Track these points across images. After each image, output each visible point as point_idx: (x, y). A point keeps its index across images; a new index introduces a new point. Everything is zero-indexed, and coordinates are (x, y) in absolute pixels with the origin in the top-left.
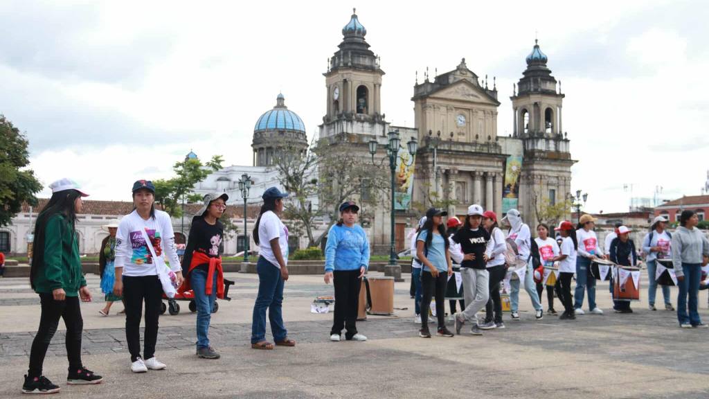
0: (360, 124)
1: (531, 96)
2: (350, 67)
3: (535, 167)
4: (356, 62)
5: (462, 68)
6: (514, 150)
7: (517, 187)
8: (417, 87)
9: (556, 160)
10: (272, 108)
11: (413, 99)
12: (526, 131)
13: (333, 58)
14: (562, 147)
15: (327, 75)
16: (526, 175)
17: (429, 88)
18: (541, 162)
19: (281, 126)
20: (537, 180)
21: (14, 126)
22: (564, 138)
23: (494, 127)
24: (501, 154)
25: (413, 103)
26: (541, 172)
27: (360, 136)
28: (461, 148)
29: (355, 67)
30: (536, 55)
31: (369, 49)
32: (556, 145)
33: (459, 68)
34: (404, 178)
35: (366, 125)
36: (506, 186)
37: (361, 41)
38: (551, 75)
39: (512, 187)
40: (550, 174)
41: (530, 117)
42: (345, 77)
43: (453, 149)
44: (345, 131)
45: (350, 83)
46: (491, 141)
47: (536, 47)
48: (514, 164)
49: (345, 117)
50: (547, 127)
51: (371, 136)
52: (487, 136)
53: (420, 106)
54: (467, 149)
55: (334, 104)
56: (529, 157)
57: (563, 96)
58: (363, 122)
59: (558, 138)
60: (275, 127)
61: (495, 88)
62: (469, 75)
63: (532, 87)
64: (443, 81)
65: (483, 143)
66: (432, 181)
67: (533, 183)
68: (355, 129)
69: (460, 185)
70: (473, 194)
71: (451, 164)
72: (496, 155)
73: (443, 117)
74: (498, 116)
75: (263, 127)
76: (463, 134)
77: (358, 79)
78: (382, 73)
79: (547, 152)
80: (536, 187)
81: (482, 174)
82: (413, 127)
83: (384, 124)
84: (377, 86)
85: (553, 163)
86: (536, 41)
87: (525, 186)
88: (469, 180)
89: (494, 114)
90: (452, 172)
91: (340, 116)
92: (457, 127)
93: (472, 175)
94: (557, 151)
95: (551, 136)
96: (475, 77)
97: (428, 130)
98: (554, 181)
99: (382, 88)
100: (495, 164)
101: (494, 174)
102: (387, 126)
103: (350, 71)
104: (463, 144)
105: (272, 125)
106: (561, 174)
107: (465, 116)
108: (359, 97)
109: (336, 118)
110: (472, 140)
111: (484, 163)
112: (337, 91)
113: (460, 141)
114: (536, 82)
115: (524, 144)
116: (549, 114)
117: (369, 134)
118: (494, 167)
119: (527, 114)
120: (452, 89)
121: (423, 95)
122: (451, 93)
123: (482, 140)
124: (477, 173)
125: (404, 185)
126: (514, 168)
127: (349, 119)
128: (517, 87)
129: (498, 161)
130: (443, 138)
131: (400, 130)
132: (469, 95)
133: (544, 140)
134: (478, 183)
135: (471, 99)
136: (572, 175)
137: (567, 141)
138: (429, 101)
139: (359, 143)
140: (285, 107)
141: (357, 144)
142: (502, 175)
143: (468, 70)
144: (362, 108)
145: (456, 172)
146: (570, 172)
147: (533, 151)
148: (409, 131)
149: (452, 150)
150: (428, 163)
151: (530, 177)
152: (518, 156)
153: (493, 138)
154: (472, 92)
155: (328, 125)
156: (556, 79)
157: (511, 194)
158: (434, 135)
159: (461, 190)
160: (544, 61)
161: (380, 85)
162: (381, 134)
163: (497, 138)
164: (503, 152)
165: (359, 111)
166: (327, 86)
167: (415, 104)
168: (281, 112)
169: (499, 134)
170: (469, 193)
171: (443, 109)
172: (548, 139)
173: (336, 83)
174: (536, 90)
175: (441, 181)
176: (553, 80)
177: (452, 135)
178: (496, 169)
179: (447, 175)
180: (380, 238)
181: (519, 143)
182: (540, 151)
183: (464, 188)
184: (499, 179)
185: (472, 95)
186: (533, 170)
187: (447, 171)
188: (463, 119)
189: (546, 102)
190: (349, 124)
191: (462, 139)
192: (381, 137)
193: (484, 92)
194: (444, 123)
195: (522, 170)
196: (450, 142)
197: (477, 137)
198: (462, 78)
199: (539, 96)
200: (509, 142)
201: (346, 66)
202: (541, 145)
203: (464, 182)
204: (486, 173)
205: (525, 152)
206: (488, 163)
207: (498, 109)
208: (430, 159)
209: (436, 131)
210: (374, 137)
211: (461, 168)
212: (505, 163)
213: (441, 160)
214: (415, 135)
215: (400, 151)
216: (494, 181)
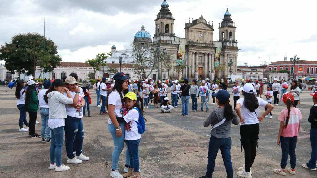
0: (166, 37)
1: (225, 28)
2: (163, 18)
3: (226, 51)
4: (165, 16)
5: (201, 18)
6: (219, 46)
7: (219, 58)
8: (186, 24)
9: (232, 49)
10: (140, 30)
11: (185, 28)
12: (223, 39)
13: (158, 15)
14: (235, 45)
15: (156, 20)
16: (223, 54)
17: (190, 25)
18: (228, 50)
19: (143, 36)
20: (226, 56)
21: (53, 42)
22: (236, 42)
23: (212, 37)
24: (214, 47)
25: (185, 30)
26: (228, 53)
27: (166, 41)
28: (200, 45)
29: (165, 18)
30: (227, 14)
31: (170, 12)
32: (233, 44)
33: (200, 18)
34: (181, 55)
35: (168, 37)
36: (216, 58)
37: (167, 9)
38: (232, 20)
39: (218, 58)
40: (231, 54)
41: (224, 34)
42: (162, 21)
43: (198, 45)
44: (161, 39)
45: (163, 23)
46: (211, 43)
47: (227, 11)
48: (219, 50)
50: (230, 38)
51: (170, 41)
52: (209, 41)
53: (187, 31)
54: (203, 45)
55: (158, 30)
56: (224, 48)
57: (236, 28)
58: (167, 36)
59: (234, 42)
60: (141, 37)
61: (212, 25)
62: (204, 20)
63: (225, 24)
64: (195, 22)
65: (208, 43)
66: (190, 56)
67: (225, 57)
68: (165, 38)
69: (200, 57)
70: (204, 60)
71: (197, 50)
72: (212, 47)
73: (194, 34)
74: (213, 34)
75: (137, 37)
76: (201, 40)
77: (166, 22)
78: (174, 20)
79: (230, 46)
80: (226, 58)
81: (207, 53)
82: (185, 38)
83: (174, 37)
84: (172, 24)
85: (232, 50)
86: (227, 9)
87: (222, 58)
88: (203, 56)
89: (212, 34)
90: (197, 53)
91: (160, 34)
92: (200, 38)
93: (204, 54)
94: (233, 46)
95: (231, 41)
96: (206, 21)
97: (189, 39)
98: (232, 56)
99: (174, 25)
100: (212, 50)
101: (211, 54)
102: (175, 37)
103: (163, 19)
104: (201, 44)
105: (140, 36)
106: (234, 54)
107: (202, 34)
108: (166, 28)
109: (158, 35)
110: (204, 42)
111: (208, 50)
112: (159, 26)
113: (200, 42)
114: (226, 23)
115: (222, 44)
116: (231, 34)
117: (169, 40)
118: (211, 51)
119: (224, 33)
120: (198, 25)
121: (188, 27)
122: (197, 26)
123: (208, 42)
125: (181, 57)
126: (219, 52)
127: (163, 35)
128: (220, 24)
130: (195, 42)
131: (180, 39)
132: (204, 27)
133: (229, 42)
134: (206, 57)
135: (204, 28)
136: (238, 54)
137: (237, 43)
138: (190, 29)
139: (166, 43)
140: (145, 30)
141: (165, 44)
142: (214, 54)
143: (203, 19)
144: (167, 31)
145: (199, 53)
146: (237, 53)
147: (225, 46)
148: (183, 39)
149: (198, 46)
150: (189, 50)
152: (220, 48)
153: (212, 41)
154: (205, 26)
155: (156, 37)
156: (234, 22)
157: (218, 60)
158: (191, 40)
159: (200, 59)
160: (230, 16)
161: (173, 24)
162: (173, 40)
163: (213, 42)
164: (215, 46)
165: (166, 32)
166: (156, 24)
167: (186, 30)
168: (143, 32)
169: (213, 40)
170: (203, 60)
171: (195, 32)
172: (230, 42)
173: (158, 23)
174: (226, 26)
175: (193, 56)
176: (232, 22)
177: (197, 40)
178: (212, 52)
179: (196, 54)
180: (173, 75)
181: (220, 44)
182: (228, 46)
183: (201, 58)
184: (213, 55)
185: (205, 27)
186: (225, 52)
187: (196, 53)
188: (201, 35)
189: (230, 29)
190: (163, 37)
191: (201, 42)
193: (209, 26)
194: (195, 36)
195: (221, 52)
196: (197, 43)
197: (206, 41)
198: (201, 21)
199: (228, 27)
200: (217, 43)
201: (162, 18)
202: (228, 44)
203: (201, 56)
204: (209, 53)
205: (222, 46)
206: (210, 50)
207: (213, 32)
208: (190, 49)
209: (192, 39)
210: (171, 41)
211: (200, 52)
212: (215, 50)
213: (194, 49)
214: (185, 41)
215: (180, 46)
216: (212, 56)
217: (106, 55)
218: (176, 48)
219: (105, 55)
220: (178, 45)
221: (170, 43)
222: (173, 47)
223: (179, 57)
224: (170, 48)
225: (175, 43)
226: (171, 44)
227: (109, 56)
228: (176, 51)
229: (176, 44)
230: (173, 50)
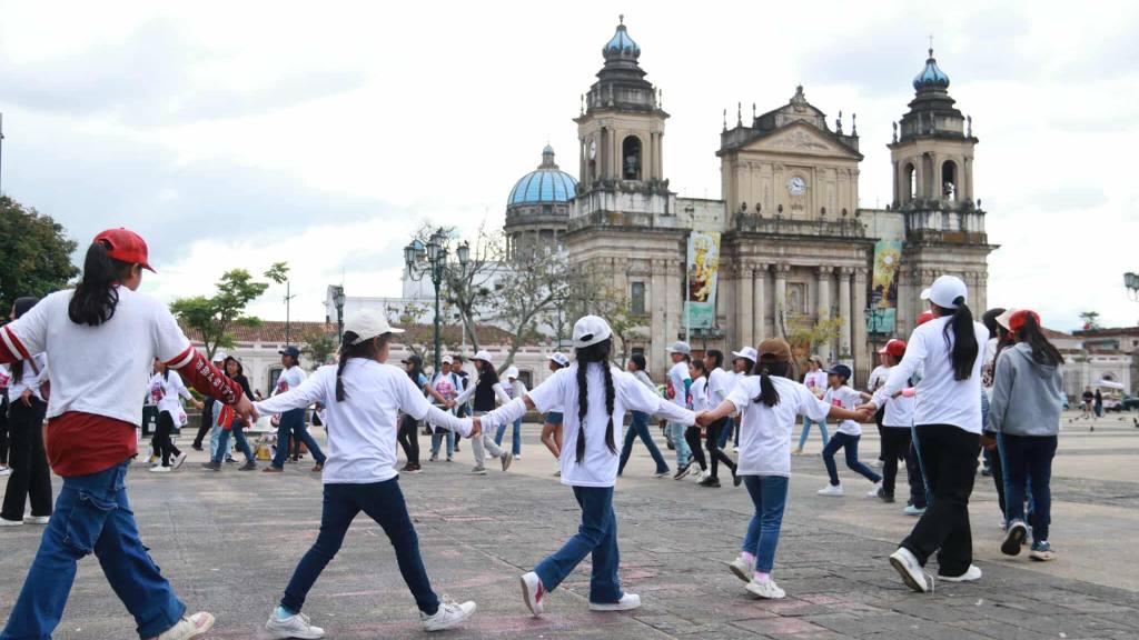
0: (627, 197)
1: (919, 143)
2: (611, 109)
3: (924, 257)
4: (621, 99)
5: (798, 102)
6: (888, 233)
7: (893, 290)
8: (726, 134)
9: (959, 245)
10: (536, 169)
11: (719, 154)
12: (913, 199)
13: (589, 94)
14: (972, 224)
15: (581, 120)
17: (742, 136)
18: (935, 249)
19: (547, 197)
20: (925, 278)
22: (977, 208)
23: (853, 194)
24: (863, 238)
25: (719, 159)
26: (934, 266)
27: (628, 215)
28: (795, 230)
29: (619, 108)
30: (929, 75)
31: (645, 78)
32: (961, 222)
33: (793, 103)
34: (702, 279)
35: (638, 198)
36: (874, 288)
37: (630, 65)
38: (954, 106)
39: (885, 290)
40: (951, 268)
41: (917, 176)
42: (604, 123)
43: (783, 231)
44: (603, 208)
45: (611, 133)
46: (847, 217)
47: (931, 61)
48: (888, 254)
49: (602, 187)
50: (946, 192)
51: (645, 214)
52: (841, 209)
53: (727, 164)
54: (806, 231)
55: (589, 165)
56: (914, 242)
57: (975, 140)
58: (632, 193)
59: (967, 208)
60: (537, 199)
61: (854, 132)
62: (810, 112)
63: (920, 127)
64: (766, 125)
65: (834, 219)
66: (746, 285)
67: (920, 284)
68: (620, 204)
69: (796, 289)
70: (817, 303)
71: (778, 255)
72: (854, 239)
73: (766, 182)
74: (860, 176)
75: (519, 199)
76: (801, 208)
77: (624, 125)
78: (666, 116)
79: (945, 232)
81: (831, 270)
82: (720, 198)
83: (666, 195)
84: (656, 136)
85: (955, 250)
86: (931, 51)
87: (908, 288)
88: (810, 281)
89: (854, 174)
90: (779, 268)
91: (596, 185)
92: (791, 196)
93: (814, 272)
94: (963, 231)
95: (953, 206)
96: (820, 115)
97: (740, 202)
99: (664, 138)
100: (855, 253)
101: (851, 271)
102: (671, 199)
103: (611, 115)
104: (800, 223)
105: (532, 198)
106: (970, 268)
107: (804, 180)
108: (625, 155)
109: (591, 188)
110: (815, 216)
111: (834, 253)
112: (593, 145)
113: (795, 218)
114: (926, 118)
115: (907, 221)
116: (949, 170)
117: (641, 210)
118: (851, 258)
119: (914, 172)
120: (782, 136)
121: (735, 146)
122: (779, 142)
123: (832, 216)
124: (823, 269)
125: (702, 291)
126: (889, 260)
127: (610, 189)
128: (899, 126)
129: (858, 250)
130: (766, 215)
131: (696, 203)
132: (809, 145)
133: (939, 214)
134: (825, 286)
135: (814, 150)
136: (989, 270)
137: (980, 213)
138: (742, 157)
139: (626, 226)
140: (556, 167)
141: (620, 227)
142: (866, 271)
143: (808, 105)
144: (631, 171)
145: (787, 268)
146: (986, 265)
147: (920, 232)
148: (710, 204)
149: (780, 233)
150: (740, 254)
151: (915, 274)
152: (897, 240)
153: (852, 212)
154: (816, 139)
155: (581, 198)
156: (964, 114)
157: (884, 302)
158: (750, 210)
159: (798, 295)
160: (944, 84)
161: (661, 135)
162: (663, 211)
163: (858, 212)
164: (869, 234)
165: (628, 176)
166: (579, 138)
167: (723, 162)
168: (547, 175)
169: (863, 205)
170: (811, 301)
171: (766, 169)
172: (946, 212)
173: (592, 134)
174: (926, 133)
175: (760, 282)
176: (957, 115)
177: (780, 209)
178: (855, 262)
179: (772, 272)
181: (897, 222)
182: (933, 232)
183: (802, 293)
184: (861, 278)
185: (816, 145)
186: (921, 262)
187: (772, 267)
188: (800, 183)
189: (944, 151)
190: (610, 196)
191: (799, 215)
192: (661, 215)
193: (835, 137)
194: (769, 191)
195: (902, 263)
196: (777, 221)
197: (823, 211)
198: (796, 117)
199: (931, 142)
200: (880, 218)
201: (605, 107)
202: (934, 222)
203: (803, 284)
204: (837, 269)
205: (909, 232)
206: (842, 253)
207: (861, 165)
208: (744, 249)
209: (754, 205)
210: (651, 217)
211: (795, 261)
212: (871, 253)
213: (762, 249)
214: (720, 211)
215: (694, 235)
216: (852, 281)
217: (256, 278)
218: (676, 246)
219: (247, 277)
220: (687, 233)
221: (646, 223)
222: (662, 245)
223: (691, 289)
224: (647, 250)
225: (668, 223)
226: (649, 231)
227: (271, 281)
228: (677, 263)
229: (672, 229)
230: (660, 255)
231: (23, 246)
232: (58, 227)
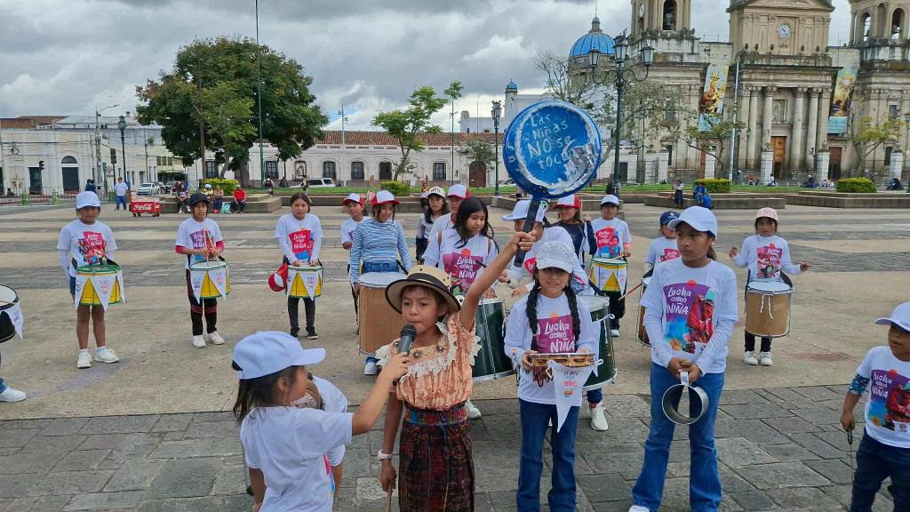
0: (666, 42)
3: (873, 80)
6: (848, 63)
7: (848, 103)
9: (901, 71)
10: (587, 33)
11: (728, 11)
12: (865, 39)
16: (862, 88)
18: (882, 75)
20: (873, 95)
23: (825, 36)
24: (830, 67)
25: (729, 14)
26: (880, 86)
27: (665, 55)
28: (782, 63)
32: (903, 53)
34: (713, 98)
35: (673, 42)
36: (834, 103)
39: (842, 104)
40: (892, 87)
41: (872, 21)
43: (773, 63)
46: (819, 53)
48: (847, 77)
49: (649, 36)
50: (893, 32)
51: (677, 54)
52: (815, 47)
53: (736, 17)
54: (790, 63)
55: (638, 22)
56: (866, 69)
58: (669, 39)
59: (907, 45)
65: (810, 55)
66: (745, 102)
67: (869, 99)
68: (662, 46)
69: (779, 104)
70: (793, 113)
71: (768, 80)
72: (824, 68)
73: (763, 28)
75: (576, 54)
76: (786, 46)
79: (891, 62)
80: (873, 103)
81: (805, 90)
82: (727, 41)
83: (693, 40)
85: (897, 74)
87: (859, 102)
88: (789, 98)
89: (826, 21)
90: (769, 89)
91: (644, 34)
92: (779, 39)
93: (793, 91)
94: (905, 60)
95: (898, 43)
97: (744, 44)
98: (897, 95)
100: (823, 78)
101: (820, 90)
102: (696, 42)
104: (785, 57)
105: (586, 50)
107: (789, 26)
108: (666, 12)
109: (640, 37)
110: (797, 52)
111: (808, 78)
112: (643, 7)
113: (781, 54)
115: (862, 54)
116: (898, 16)
117: (676, 51)
118: (821, 82)
119: (868, 19)
121: (740, 5)
123: (807, 52)
124: (800, 90)
125: (713, 106)
126: (847, 83)
127: (654, 37)
129: (826, 75)
130: (762, 52)
131: (712, 45)
132: (795, 1)
133: (888, 48)
134: (800, 101)
138: (747, 11)
139: (664, 63)
140: (601, 31)
141: (661, 63)
142: (831, 90)
144: (669, 24)
145: (775, 89)
147: (872, 62)
148: (722, 46)
151: (865, 92)
152: (853, 68)
153: (823, 49)
155: (632, 45)
157: (840, 112)
158: (751, 49)
159: (779, 108)
162: (690, 51)
163: (828, 49)
164: (834, 65)
165: (665, 27)
167: (731, 16)
168: (596, 36)
169: (831, 44)
170: (789, 112)
171: (763, 19)
172: (893, 47)
175: (755, 99)
177: (772, 48)
178: (823, 84)
179: (764, 92)
180: (683, 162)
181: (854, 55)
182: (882, 61)
183: (783, 106)
184: (826, 95)
185: (801, 1)
186: (871, 83)
187: (764, 88)
188: (787, 28)
189: (896, 2)
190: (654, 42)
191: (785, 52)
192: (689, 54)
194: (764, 35)
195: (857, 84)
196: (769, 56)
197: (803, 48)
200: (842, 53)
202: (884, 54)
203: (784, 100)
204: (810, 89)
205: (862, 63)
206: (814, 78)
207: (832, 15)
208: (745, 76)
209: (754, 45)
210: (681, 56)
211: (780, 85)
212: (835, 78)
213: (758, 77)
214: (728, 51)
215: (710, 69)
216: (820, 97)
218: (698, 75)
220: (706, 66)
221: (678, 60)
222: (689, 75)
223: (705, 104)
224: (678, 78)
225: (693, 59)
226: (680, 65)
228: (698, 87)
229: (696, 64)
230: (687, 82)
231: (277, 80)
232: (300, 67)
